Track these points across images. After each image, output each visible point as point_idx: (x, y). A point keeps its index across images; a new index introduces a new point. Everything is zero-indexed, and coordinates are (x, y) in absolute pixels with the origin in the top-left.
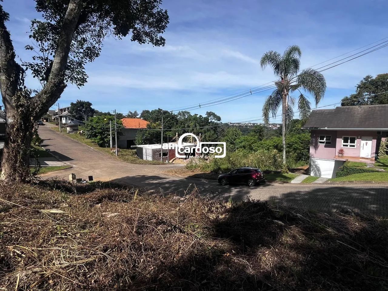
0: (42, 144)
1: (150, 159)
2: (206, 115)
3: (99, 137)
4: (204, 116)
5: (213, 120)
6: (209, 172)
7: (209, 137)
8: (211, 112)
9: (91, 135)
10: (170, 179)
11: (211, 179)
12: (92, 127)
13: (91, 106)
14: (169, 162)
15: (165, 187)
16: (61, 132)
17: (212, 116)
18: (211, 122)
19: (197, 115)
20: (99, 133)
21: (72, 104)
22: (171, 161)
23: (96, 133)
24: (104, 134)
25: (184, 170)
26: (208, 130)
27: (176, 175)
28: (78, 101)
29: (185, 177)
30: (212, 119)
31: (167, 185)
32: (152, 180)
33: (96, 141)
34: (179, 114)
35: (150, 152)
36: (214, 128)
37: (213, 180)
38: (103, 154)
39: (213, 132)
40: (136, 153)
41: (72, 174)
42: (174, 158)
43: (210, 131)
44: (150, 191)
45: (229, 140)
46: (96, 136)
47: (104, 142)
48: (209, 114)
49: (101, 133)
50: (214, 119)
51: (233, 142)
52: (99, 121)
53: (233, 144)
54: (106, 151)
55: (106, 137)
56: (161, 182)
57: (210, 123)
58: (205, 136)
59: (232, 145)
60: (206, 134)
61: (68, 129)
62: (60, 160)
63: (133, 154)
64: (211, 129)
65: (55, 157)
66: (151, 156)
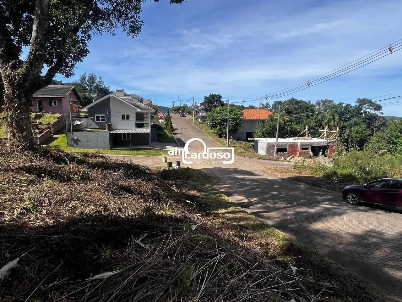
0: (174, 132)
1: (264, 153)
2: (356, 103)
3: (218, 128)
4: (353, 104)
5: (368, 110)
6: (322, 176)
7: (357, 133)
8: (364, 100)
9: (212, 125)
10: (261, 177)
11: (314, 185)
12: (213, 117)
13: (221, 99)
14: (285, 159)
15: (245, 184)
16: (194, 123)
17: (366, 104)
18: (365, 112)
19: (343, 104)
20: (219, 124)
21: (206, 97)
22: (288, 159)
23: (216, 124)
24: (223, 125)
25: (290, 169)
26: (356, 124)
27: (276, 174)
28: (210, 94)
29: (284, 178)
30: (366, 109)
31: (248, 183)
32: (240, 174)
33: (216, 131)
34: (318, 103)
35: (265, 147)
36: (368, 121)
37: (315, 188)
38: (216, 144)
39: (364, 126)
40: (253, 146)
41: (165, 157)
42: (293, 156)
43: (360, 125)
44: (225, 185)
45: (386, 137)
46: (216, 127)
47: (223, 133)
48: (362, 102)
49: (220, 124)
50: (369, 108)
51: (393, 141)
52: (220, 112)
53: (393, 143)
54: (220, 142)
55: (224, 128)
56: (247, 178)
57: (361, 114)
58: (351, 131)
59: (391, 146)
60: (353, 129)
61: (200, 120)
62: (179, 146)
63: (250, 147)
64: (363, 122)
65: (177, 143)
66: (266, 150)
